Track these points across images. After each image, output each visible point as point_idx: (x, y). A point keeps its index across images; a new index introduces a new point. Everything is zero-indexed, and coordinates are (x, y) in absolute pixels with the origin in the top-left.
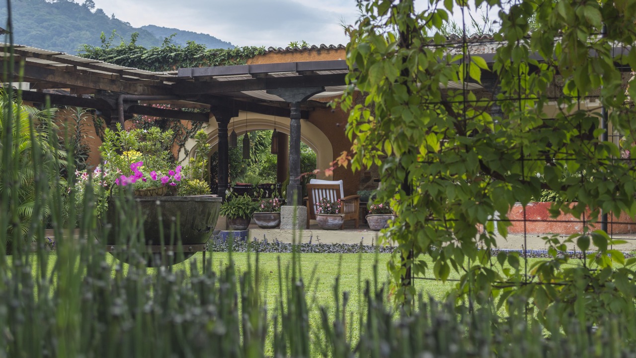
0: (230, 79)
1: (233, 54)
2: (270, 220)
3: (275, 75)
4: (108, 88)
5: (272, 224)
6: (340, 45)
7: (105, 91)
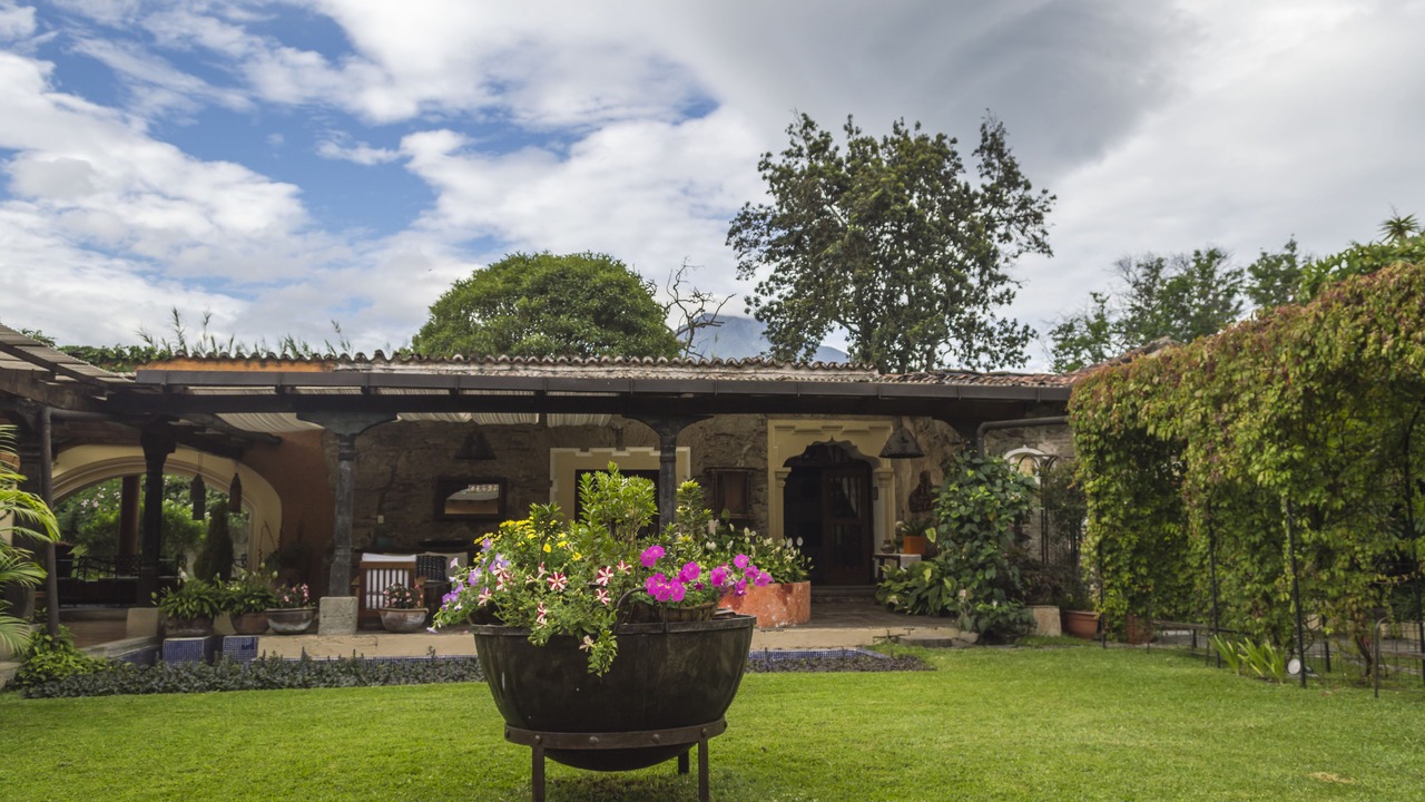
0: (217, 393)
1: (110, 356)
2: (299, 621)
3: (303, 390)
4: (27, 394)
5: (303, 627)
6: (361, 354)
7: (23, 398)
